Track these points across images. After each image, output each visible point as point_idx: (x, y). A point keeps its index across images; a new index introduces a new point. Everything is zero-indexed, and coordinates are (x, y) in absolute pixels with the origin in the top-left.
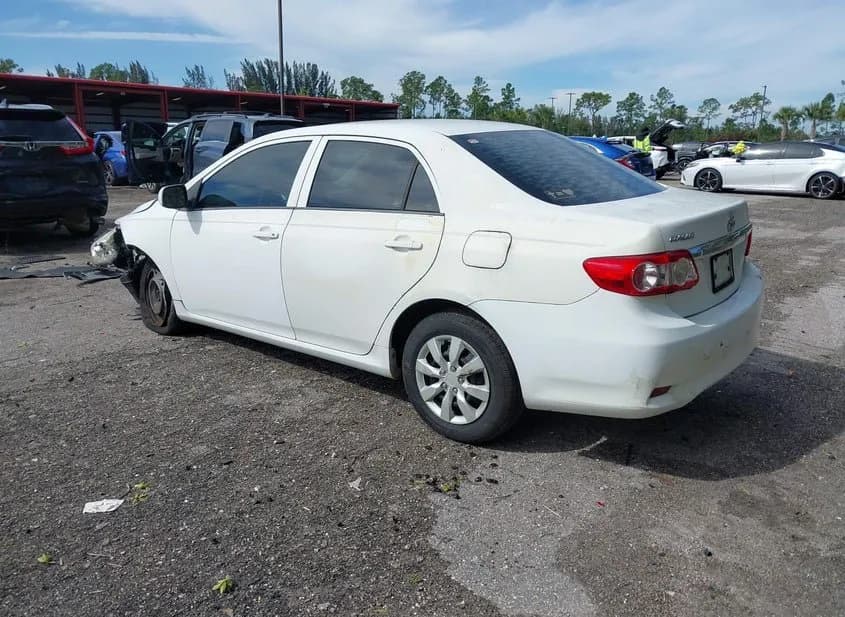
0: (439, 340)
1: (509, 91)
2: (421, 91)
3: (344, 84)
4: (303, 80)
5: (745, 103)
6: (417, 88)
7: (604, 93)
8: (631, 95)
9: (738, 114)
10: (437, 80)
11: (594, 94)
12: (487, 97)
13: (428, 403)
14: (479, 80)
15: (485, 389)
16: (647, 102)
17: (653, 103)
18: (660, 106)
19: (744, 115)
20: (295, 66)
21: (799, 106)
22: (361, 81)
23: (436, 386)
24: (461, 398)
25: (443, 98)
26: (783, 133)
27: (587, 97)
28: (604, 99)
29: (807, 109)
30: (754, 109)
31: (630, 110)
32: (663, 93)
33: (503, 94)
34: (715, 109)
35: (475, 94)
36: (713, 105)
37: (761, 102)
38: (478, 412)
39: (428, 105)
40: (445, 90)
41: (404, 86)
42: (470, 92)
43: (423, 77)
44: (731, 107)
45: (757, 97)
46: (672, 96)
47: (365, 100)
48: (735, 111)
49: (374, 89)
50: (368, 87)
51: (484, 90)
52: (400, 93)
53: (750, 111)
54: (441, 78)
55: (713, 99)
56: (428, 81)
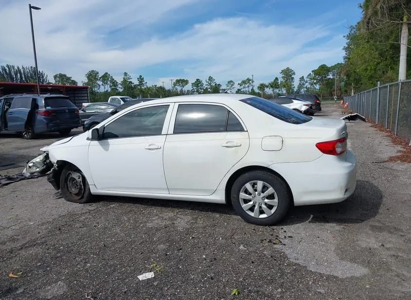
0: (251, 183)
1: (141, 79)
2: (97, 80)
3: (55, 77)
4: (29, 75)
5: (244, 82)
6: (95, 78)
7: (185, 80)
8: (197, 80)
9: (242, 87)
10: (105, 74)
11: (180, 80)
12: (131, 82)
13: (247, 212)
14: (126, 74)
15: (276, 200)
16: (205, 83)
17: (207, 83)
18: (210, 84)
19: (244, 87)
20: (23, 68)
21: (267, 83)
22: (65, 76)
23: (251, 203)
24: (264, 206)
25: (109, 83)
26: (262, 94)
27: (178, 81)
28: (186, 82)
29: (270, 84)
30: (248, 84)
31: (198, 87)
32: (210, 78)
33: (138, 80)
34: (233, 85)
35: (125, 81)
36: (232, 83)
37: (251, 82)
38: (273, 211)
39: (101, 86)
40: (110, 79)
41: (88, 78)
42: (122, 80)
43: (98, 73)
44: (239, 84)
45: (249, 80)
46: (214, 80)
47: (67, 85)
48: (240, 86)
49: (72, 79)
50: (69, 78)
51: (129, 79)
52: (86, 81)
53: (247, 86)
54: (106, 73)
55: (231, 81)
56: (100, 75)
